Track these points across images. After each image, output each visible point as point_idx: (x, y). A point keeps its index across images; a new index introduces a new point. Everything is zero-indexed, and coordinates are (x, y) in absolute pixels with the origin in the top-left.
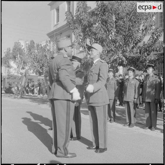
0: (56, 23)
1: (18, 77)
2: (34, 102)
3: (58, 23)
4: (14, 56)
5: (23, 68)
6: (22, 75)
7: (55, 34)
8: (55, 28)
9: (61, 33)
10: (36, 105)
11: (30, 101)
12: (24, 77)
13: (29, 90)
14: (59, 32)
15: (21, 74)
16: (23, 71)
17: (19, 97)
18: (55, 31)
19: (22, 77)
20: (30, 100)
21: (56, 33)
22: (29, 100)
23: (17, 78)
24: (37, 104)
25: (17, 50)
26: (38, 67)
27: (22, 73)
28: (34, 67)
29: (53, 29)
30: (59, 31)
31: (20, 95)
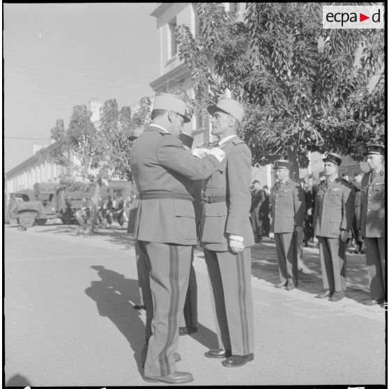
0: (170, 57)
1: (84, 186)
2: (118, 244)
3: (174, 57)
4: (72, 138)
5: (95, 166)
6: (92, 181)
7: (170, 83)
8: (169, 69)
9: (183, 81)
10: (122, 249)
11: (111, 241)
12: (98, 186)
13: (111, 214)
14: (178, 78)
15: (91, 178)
16: (95, 172)
17: (87, 231)
18: (169, 75)
19: (92, 185)
20: (111, 238)
21: (172, 79)
22: (108, 238)
23: (81, 188)
24: (123, 247)
25: (79, 123)
26: (125, 161)
27: (93, 177)
28: (115, 163)
29: (163, 71)
30: (177, 76)
31: (91, 227)
